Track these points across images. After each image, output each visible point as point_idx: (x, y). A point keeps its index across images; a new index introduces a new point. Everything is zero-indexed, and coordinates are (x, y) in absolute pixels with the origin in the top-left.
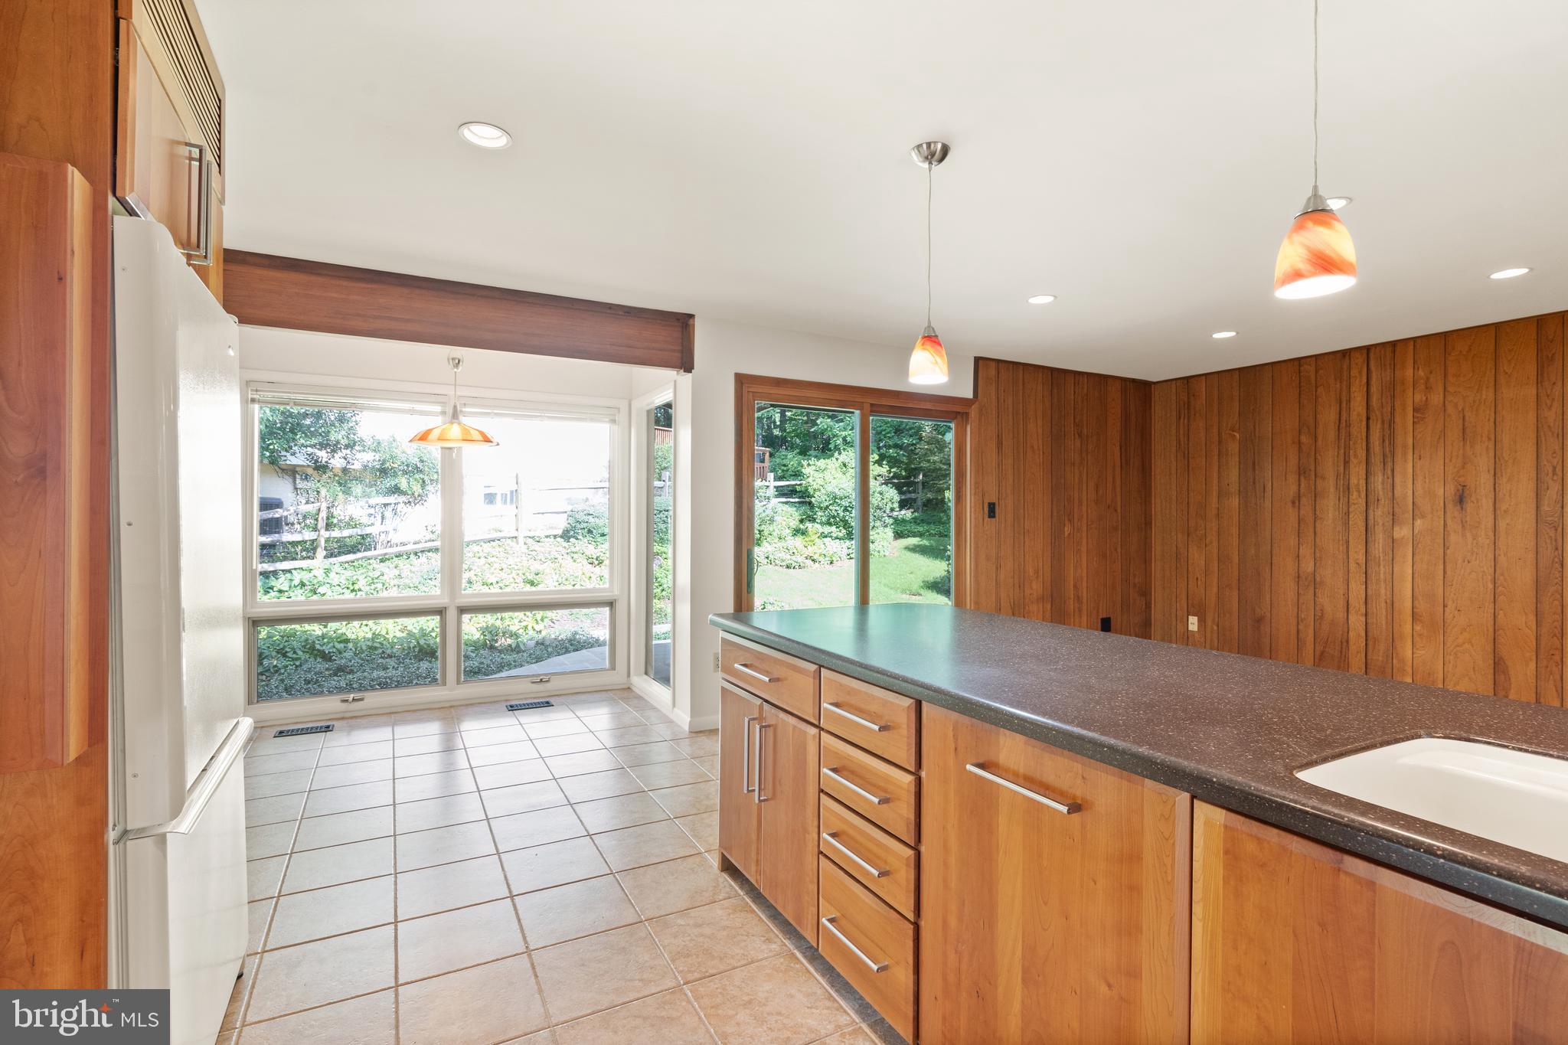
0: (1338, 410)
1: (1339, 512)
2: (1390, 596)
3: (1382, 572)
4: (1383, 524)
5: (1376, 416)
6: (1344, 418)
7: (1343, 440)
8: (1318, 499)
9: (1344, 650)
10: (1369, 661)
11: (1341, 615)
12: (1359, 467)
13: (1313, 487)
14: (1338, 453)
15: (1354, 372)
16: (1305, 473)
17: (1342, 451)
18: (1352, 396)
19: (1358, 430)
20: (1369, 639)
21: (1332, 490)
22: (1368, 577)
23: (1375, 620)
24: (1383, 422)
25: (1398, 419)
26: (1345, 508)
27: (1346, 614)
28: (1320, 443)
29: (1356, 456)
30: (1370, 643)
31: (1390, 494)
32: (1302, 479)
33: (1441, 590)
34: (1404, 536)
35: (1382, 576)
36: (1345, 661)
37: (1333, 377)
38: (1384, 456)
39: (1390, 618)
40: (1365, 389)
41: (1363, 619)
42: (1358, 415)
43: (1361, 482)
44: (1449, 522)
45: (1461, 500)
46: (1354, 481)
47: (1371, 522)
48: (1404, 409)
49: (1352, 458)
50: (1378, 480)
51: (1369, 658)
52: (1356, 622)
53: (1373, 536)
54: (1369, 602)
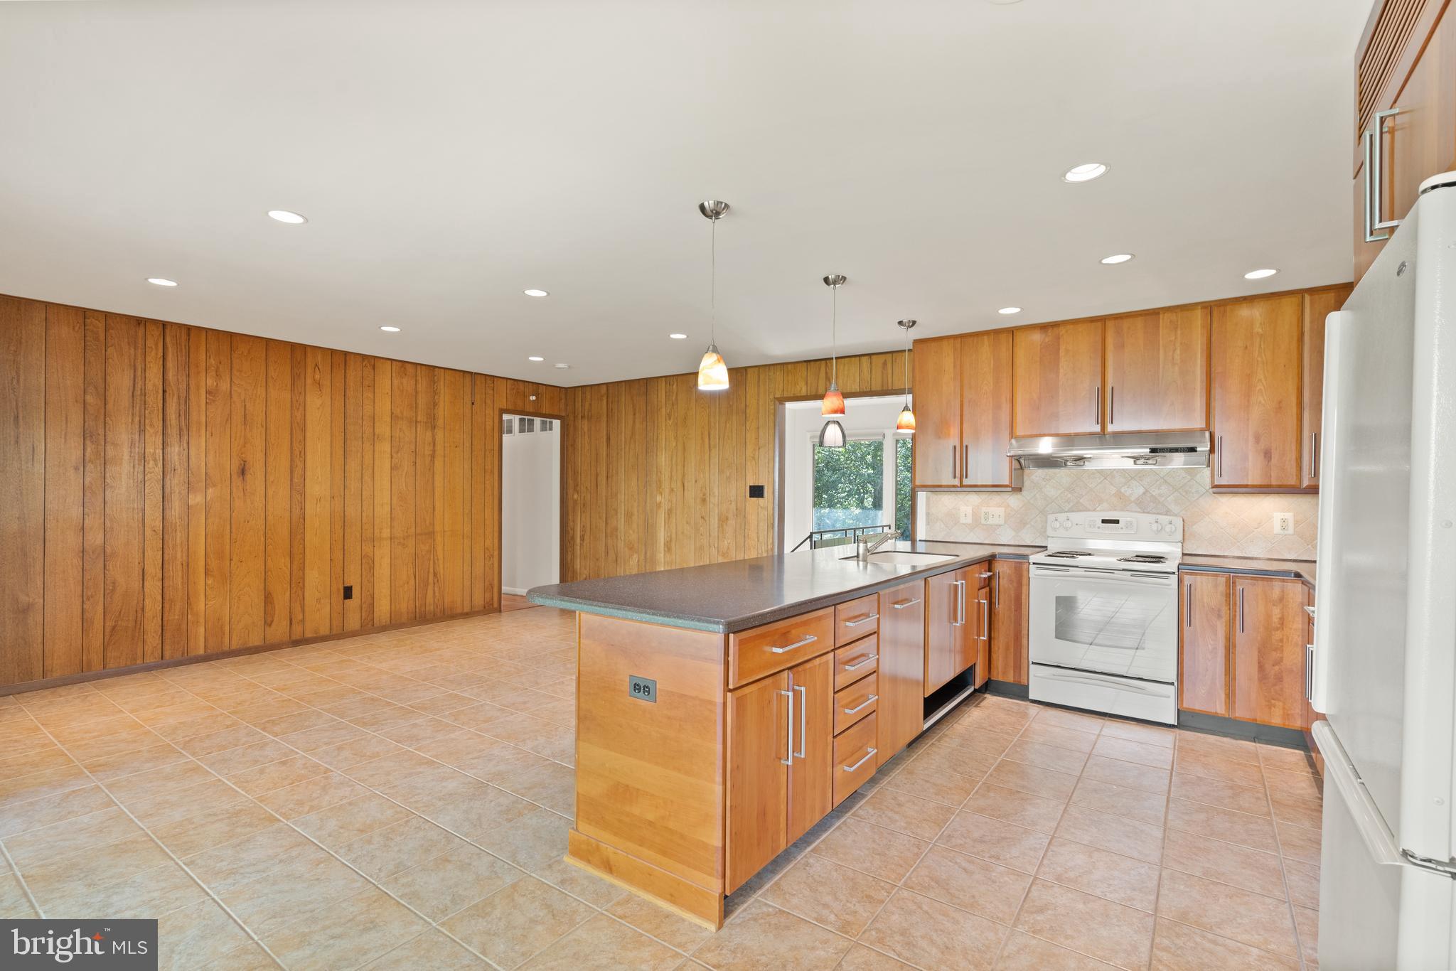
0: (132, 376)
1: (134, 480)
2: (185, 558)
3: (178, 537)
4: (179, 493)
5: (173, 391)
6: (139, 386)
7: (138, 408)
8: (108, 467)
9: (139, 619)
10: (165, 623)
11: (136, 585)
12: (156, 436)
13: (103, 454)
14: (132, 420)
15: (150, 343)
16: (91, 436)
17: (137, 419)
18: (148, 366)
19: (154, 400)
20: (165, 601)
21: (126, 457)
22: (165, 542)
23: (171, 583)
24: (179, 397)
25: (192, 397)
26: (141, 477)
27: (141, 582)
28: (110, 406)
29: (151, 425)
30: (167, 606)
31: (186, 464)
32: (88, 442)
33: (228, 547)
34: (198, 504)
35: (178, 541)
36: (140, 628)
37: (126, 340)
38: (180, 430)
39: (185, 580)
40: (161, 362)
41: (160, 584)
42: (154, 385)
43: (157, 451)
44: (234, 490)
45: (243, 472)
46: (150, 450)
47: (168, 490)
48: (198, 388)
49: (148, 427)
50: (175, 450)
51: (165, 619)
52: (153, 587)
53: (170, 504)
54: (166, 566)
